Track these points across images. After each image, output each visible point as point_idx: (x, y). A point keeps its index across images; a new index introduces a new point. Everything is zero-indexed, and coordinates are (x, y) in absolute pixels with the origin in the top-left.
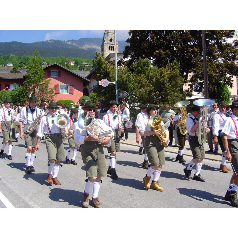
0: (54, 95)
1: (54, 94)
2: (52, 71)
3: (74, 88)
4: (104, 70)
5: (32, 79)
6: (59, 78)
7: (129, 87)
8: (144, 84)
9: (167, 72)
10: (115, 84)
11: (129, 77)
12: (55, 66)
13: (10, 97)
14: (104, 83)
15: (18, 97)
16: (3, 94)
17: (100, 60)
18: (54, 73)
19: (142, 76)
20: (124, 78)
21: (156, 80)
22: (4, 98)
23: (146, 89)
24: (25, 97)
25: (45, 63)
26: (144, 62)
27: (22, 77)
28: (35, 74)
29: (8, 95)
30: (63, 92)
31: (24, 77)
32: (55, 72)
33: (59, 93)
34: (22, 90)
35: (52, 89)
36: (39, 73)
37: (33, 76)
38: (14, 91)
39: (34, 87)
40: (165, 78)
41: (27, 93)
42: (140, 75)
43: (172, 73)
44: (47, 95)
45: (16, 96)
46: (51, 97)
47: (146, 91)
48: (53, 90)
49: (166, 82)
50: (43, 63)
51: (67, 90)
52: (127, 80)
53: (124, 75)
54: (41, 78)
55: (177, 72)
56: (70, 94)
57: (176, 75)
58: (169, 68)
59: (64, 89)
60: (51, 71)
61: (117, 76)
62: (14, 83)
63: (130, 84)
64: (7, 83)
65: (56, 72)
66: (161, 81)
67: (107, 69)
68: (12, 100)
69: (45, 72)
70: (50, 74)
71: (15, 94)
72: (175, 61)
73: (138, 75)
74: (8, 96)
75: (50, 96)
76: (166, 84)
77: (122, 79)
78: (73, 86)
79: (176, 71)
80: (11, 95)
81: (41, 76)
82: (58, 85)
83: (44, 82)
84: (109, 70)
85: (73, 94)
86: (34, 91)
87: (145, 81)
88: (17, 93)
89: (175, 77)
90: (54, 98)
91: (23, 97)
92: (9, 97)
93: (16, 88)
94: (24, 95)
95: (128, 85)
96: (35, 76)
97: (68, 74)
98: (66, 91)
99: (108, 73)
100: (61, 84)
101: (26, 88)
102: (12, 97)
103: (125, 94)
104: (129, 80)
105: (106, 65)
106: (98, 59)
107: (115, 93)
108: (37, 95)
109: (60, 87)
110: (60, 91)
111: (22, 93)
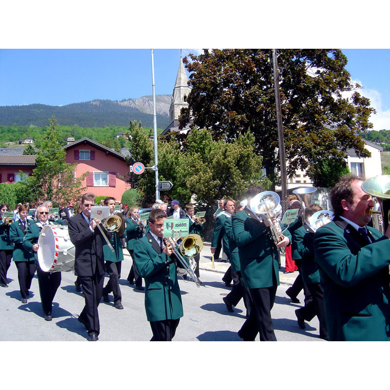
0: (82, 189)
1: (81, 187)
2: (81, 152)
3: (116, 177)
4: (141, 148)
5: (46, 164)
6: (92, 162)
7: (177, 173)
8: (198, 169)
9: (235, 149)
10: (154, 169)
11: (176, 158)
12: (86, 144)
13: (13, 194)
14: (138, 168)
15: (24, 194)
17: (137, 133)
18: (85, 154)
19: (196, 155)
20: (168, 160)
21: (217, 162)
22: (3, 195)
23: (200, 176)
24: (36, 194)
25: (72, 138)
26: (201, 134)
27: (34, 162)
28: (51, 157)
29: (9, 190)
30: (100, 183)
31: (37, 161)
32: (86, 152)
33: (93, 186)
34: (31, 182)
35: (78, 179)
36: (57, 155)
37: (48, 159)
38: (19, 184)
39: (51, 177)
40: (229, 159)
41: (40, 186)
42: (194, 155)
43: (243, 151)
44: (72, 189)
45: (22, 192)
46: (77, 192)
47: (200, 180)
48: (81, 181)
49: (232, 165)
50: (69, 138)
51: (106, 182)
52: (172, 163)
53: (168, 154)
54: (61, 163)
55: (250, 149)
56: (110, 186)
57: (249, 154)
58: (239, 143)
59: (101, 179)
60: (80, 150)
61: (158, 157)
62: (20, 171)
63: (178, 169)
64: (10, 172)
65: (88, 152)
66: (224, 164)
67: (146, 147)
68: (17, 198)
69: (66, 153)
70: (78, 156)
71: (20, 187)
72: (248, 132)
73: (191, 155)
74: (9, 192)
75: (75, 191)
76: (230, 168)
77: (166, 161)
78: (114, 173)
79: (248, 148)
80: (14, 190)
81: (60, 160)
82: (92, 174)
84: (150, 148)
85: (114, 187)
86: (51, 183)
87: (200, 164)
88: (25, 186)
89: (246, 157)
92: (11, 193)
93: (21, 180)
94: (34, 191)
95: (174, 169)
96: (50, 160)
97: (106, 155)
98: (104, 182)
99: (149, 153)
100: (94, 171)
101: (38, 179)
103: (168, 184)
104: (176, 163)
105: (145, 140)
106: (134, 132)
107: (155, 184)
108: (55, 190)
109: (94, 176)
110: (94, 183)
111: (32, 187)
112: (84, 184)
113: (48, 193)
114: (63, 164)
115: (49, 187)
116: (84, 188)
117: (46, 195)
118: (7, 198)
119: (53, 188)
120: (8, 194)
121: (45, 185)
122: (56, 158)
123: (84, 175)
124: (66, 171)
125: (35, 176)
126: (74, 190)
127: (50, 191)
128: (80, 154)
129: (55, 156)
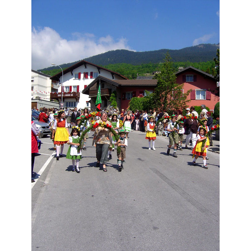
0: (187, 101)
1: (186, 100)
3: (211, 93)
5: (163, 84)
6: (195, 83)
12: (190, 71)
13: (141, 104)
15: (148, 104)
16: (134, 100)
18: (190, 79)
24: (156, 104)
25: (182, 68)
27: (156, 84)
28: (167, 80)
29: (139, 101)
30: (200, 97)
31: (158, 83)
32: (190, 76)
33: (195, 99)
34: (153, 96)
35: (184, 95)
36: (170, 79)
37: (165, 81)
38: (146, 98)
39: (166, 93)
41: (159, 99)
44: (180, 101)
46: (184, 103)
48: (186, 96)
50: (180, 68)
51: (204, 96)
54: (172, 83)
56: (207, 100)
59: (200, 94)
60: (186, 75)
62: (146, 90)
64: (142, 90)
65: (192, 76)
68: (144, 107)
71: (146, 100)
74: (139, 103)
78: (210, 91)
80: (142, 102)
81: (172, 82)
82: (194, 91)
83: (176, 88)
85: (210, 100)
86: (166, 97)
88: (148, 99)
90: (187, 104)
91: (153, 103)
92: (140, 104)
94: (155, 102)
97: (205, 78)
100: (196, 89)
101: (158, 95)
102: (143, 105)
108: (169, 102)
109: (196, 92)
110: (196, 97)
111: (153, 99)
112: (189, 98)
113: (164, 104)
114: (175, 85)
115: (164, 100)
116: (188, 101)
117: (163, 105)
118: (138, 107)
119: (168, 100)
120: (138, 104)
121: (162, 98)
122: (170, 81)
123: (189, 92)
124: (176, 89)
125: (156, 92)
126: (181, 102)
127: (165, 102)
128: (186, 78)
129: (169, 79)
